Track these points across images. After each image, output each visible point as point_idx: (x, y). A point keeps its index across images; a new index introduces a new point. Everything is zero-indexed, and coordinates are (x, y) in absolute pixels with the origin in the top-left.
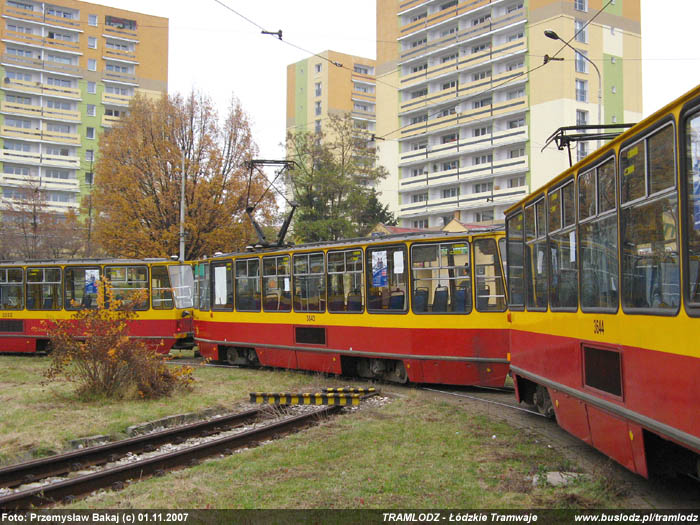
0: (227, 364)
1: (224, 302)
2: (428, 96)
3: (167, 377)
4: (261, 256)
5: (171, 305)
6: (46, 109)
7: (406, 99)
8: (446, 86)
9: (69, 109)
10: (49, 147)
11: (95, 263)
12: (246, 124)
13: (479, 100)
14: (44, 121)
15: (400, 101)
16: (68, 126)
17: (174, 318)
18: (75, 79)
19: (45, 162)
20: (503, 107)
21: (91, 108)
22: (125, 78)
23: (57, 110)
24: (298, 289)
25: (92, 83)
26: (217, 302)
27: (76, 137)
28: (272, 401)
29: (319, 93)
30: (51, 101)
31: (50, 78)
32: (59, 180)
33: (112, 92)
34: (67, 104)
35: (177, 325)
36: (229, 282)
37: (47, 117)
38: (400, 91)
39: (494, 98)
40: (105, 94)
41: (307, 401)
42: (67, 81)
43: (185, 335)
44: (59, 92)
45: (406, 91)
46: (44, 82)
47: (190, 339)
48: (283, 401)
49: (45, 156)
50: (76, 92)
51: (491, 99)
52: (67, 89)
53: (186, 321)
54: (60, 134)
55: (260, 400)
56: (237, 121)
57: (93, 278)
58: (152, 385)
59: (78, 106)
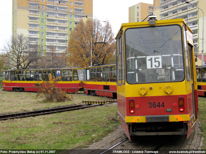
0: (90, 95)
1: (89, 79)
2: (168, 16)
3: (65, 97)
4: (96, 67)
5: (78, 80)
6: (58, 23)
7: (162, 17)
8: (174, 13)
9: (65, 23)
10: (59, 34)
11: (59, 69)
12: (110, 27)
13: (184, 17)
14: (58, 27)
15: (160, 18)
16: (64, 28)
17: (79, 83)
18: (66, 14)
19: (58, 38)
20: (191, 19)
21: (71, 22)
22: (81, 13)
23: (61, 24)
24: (104, 76)
25: (71, 16)
26: (87, 79)
27: (67, 31)
28: (87, 103)
29: (138, 15)
30: (60, 21)
31: (59, 14)
32: (62, 43)
33: (77, 18)
34: (64, 22)
35: (79, 85)
36: (90, 74)
37: (58, 25)
38: (160, 15)
39: (188, 16)
40: (75, 18)
41: (95, 103)
42: (64, 15)
43: (82, 87)
44: (62, 18)
45: (162, 15)
46: (57, 15)
47: (83, 88)
48: (90, 103)
49: (58, 37)
50: (66, 18)
51: (187, 16)
52: (64, 17)
53: (82, 84)
54: (62, 30)
55: (84, 103)
56: (108, 27)
57: (59, 73)
58: (60, 99)
59: (67, 22)
